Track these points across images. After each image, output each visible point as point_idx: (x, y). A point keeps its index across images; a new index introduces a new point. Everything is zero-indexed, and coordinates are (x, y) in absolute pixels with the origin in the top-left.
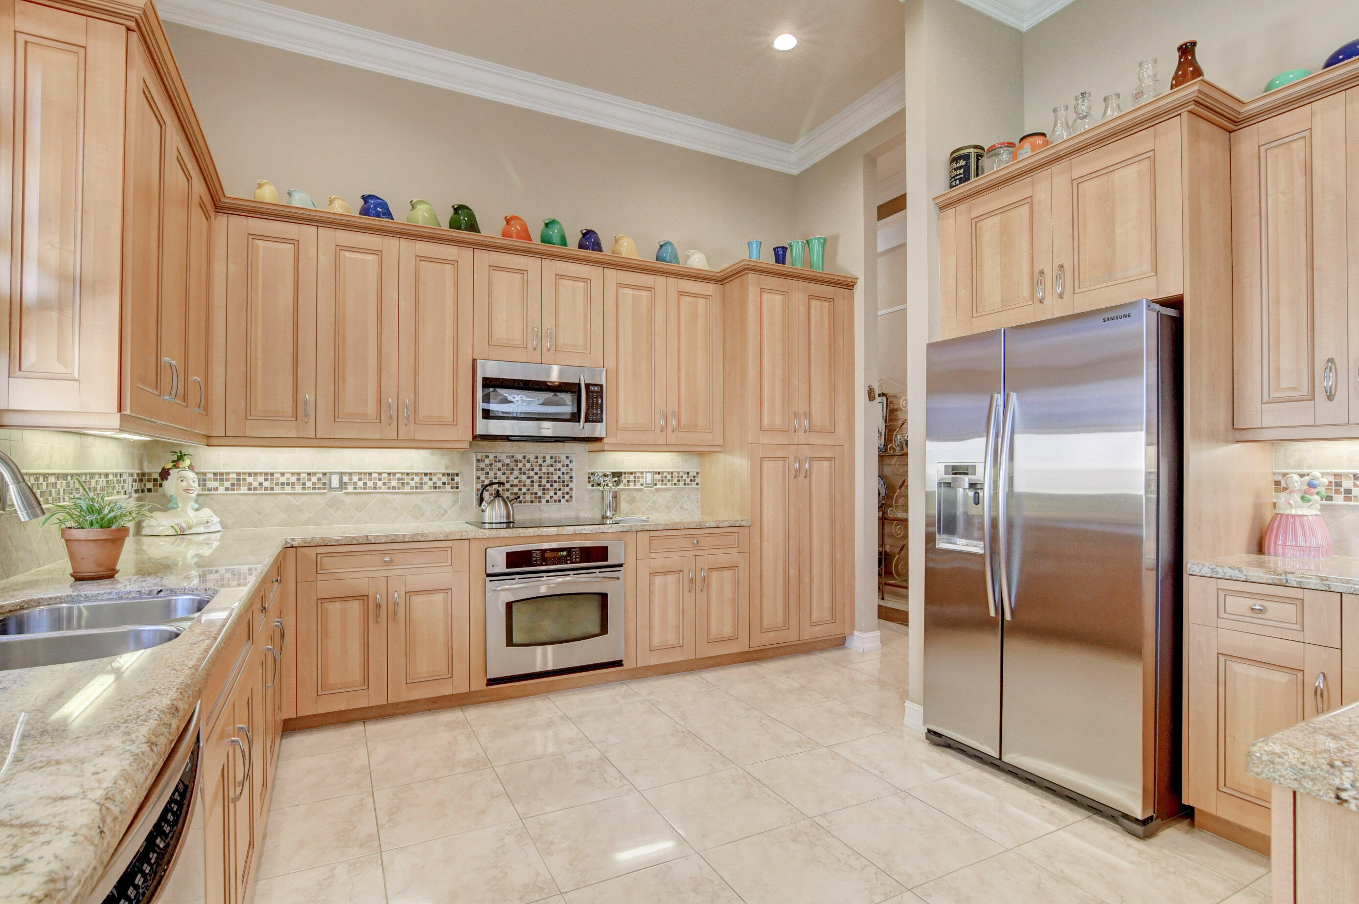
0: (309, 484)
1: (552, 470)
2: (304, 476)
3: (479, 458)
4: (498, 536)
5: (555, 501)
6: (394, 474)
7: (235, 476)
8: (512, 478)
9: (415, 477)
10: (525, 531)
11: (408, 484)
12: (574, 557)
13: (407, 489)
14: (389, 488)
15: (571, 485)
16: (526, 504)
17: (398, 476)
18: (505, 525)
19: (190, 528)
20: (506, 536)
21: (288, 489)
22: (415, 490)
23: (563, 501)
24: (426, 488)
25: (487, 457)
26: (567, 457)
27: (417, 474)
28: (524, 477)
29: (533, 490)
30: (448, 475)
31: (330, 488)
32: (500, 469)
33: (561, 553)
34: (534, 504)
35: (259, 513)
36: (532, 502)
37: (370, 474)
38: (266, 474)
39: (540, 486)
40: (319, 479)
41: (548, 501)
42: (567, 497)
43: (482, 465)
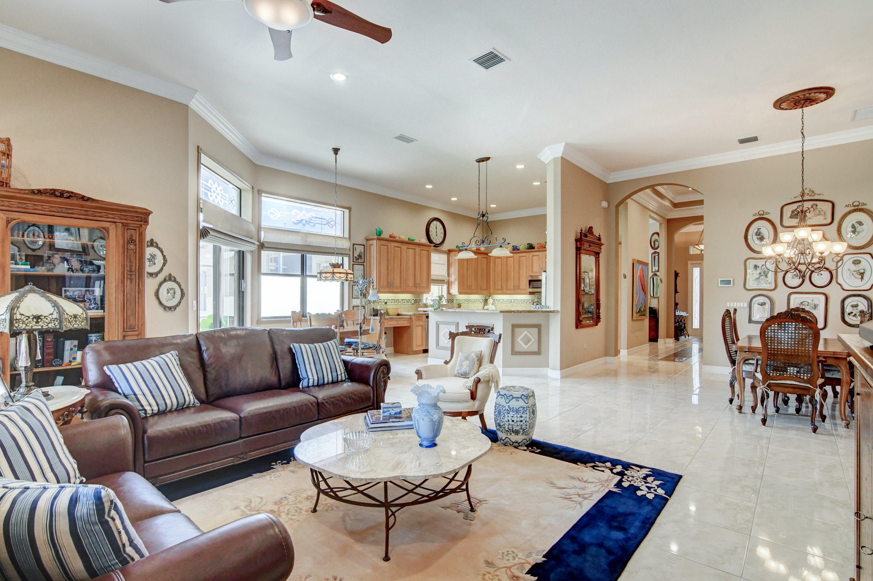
2: (508, 300)
6: (522, 299)
9: (526, 301)
13: (524, 303)
30: (532, 301)
31: (512, 302)
37: (518, 300)
38: (503, 299)
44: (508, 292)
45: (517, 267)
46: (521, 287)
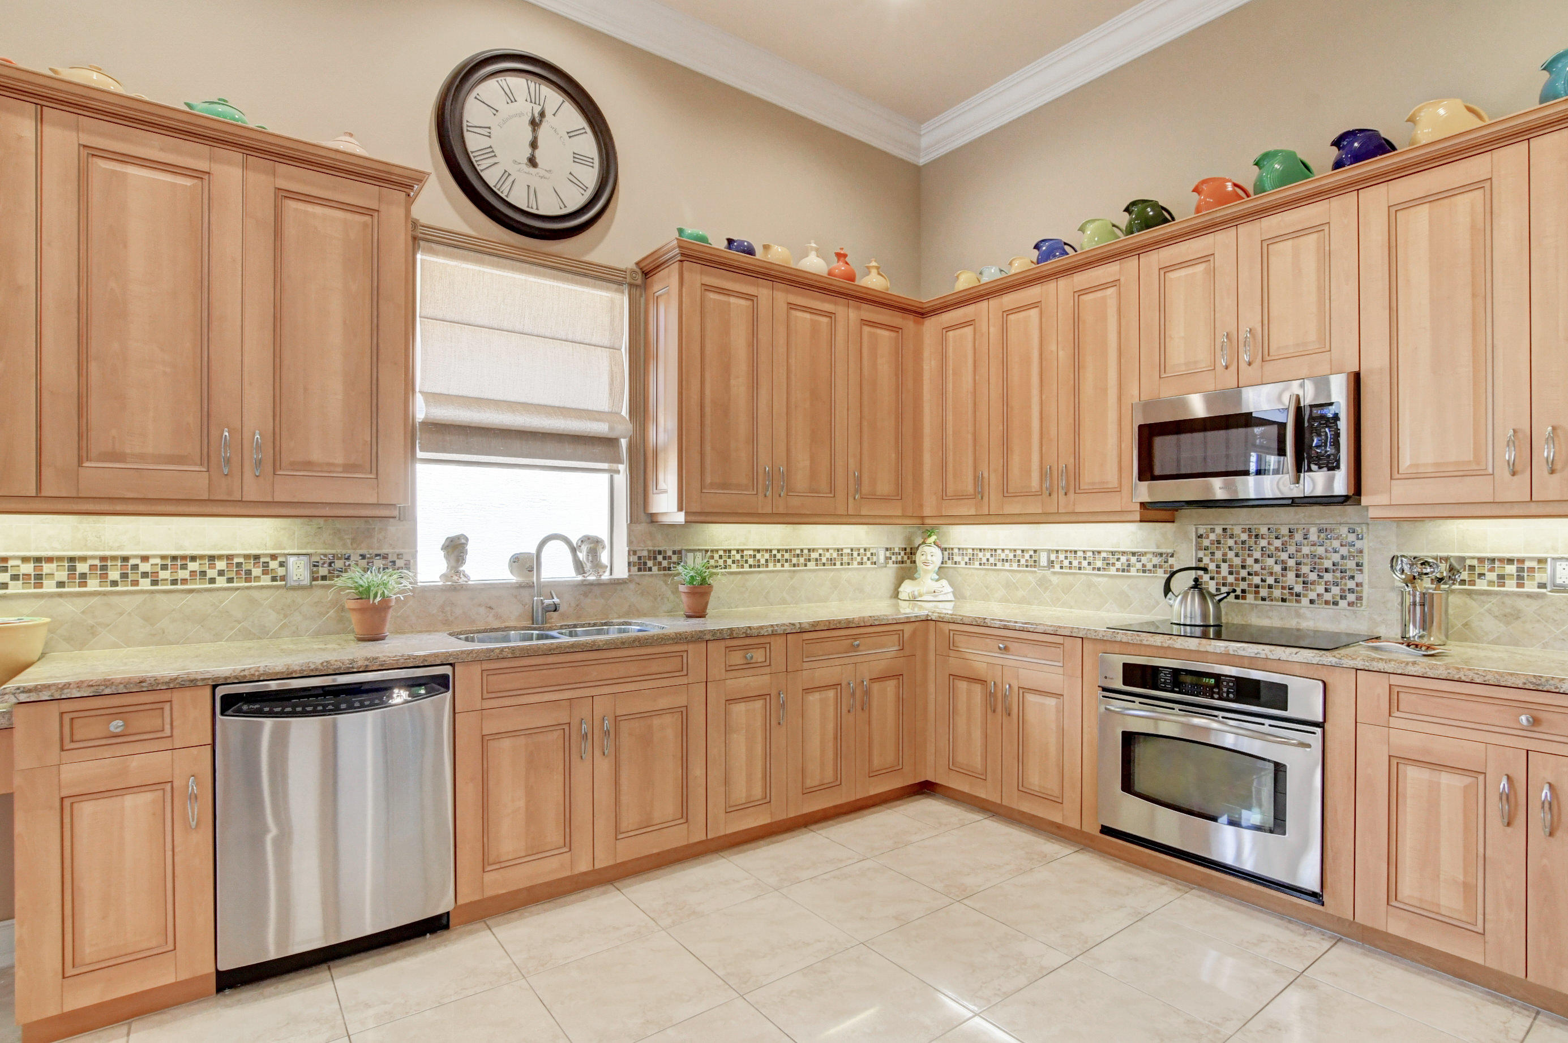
0: (1023, 562)
1: (1320, 551)
2: (1019, 552)
3: (1201, 531)
4: (1113, 639)
5: (1327, 603)
6: (1099, 552)
7: (970, 551)
8: (1250, 561)
9: (1121, 557)
10: (1151, 639)
11: (1113, 564)
12: (1225, 689)
13: (1112, 571)
14: (1094, 569)
15: (1359, 578)
16: (1274, 603)
17: (1104, 555)
18: (1198, 631)
19: (921, 595)
20: (1124, 640)
21: (1007, 566)
22: (1120, 573)
23: (1343, 604)
24: (1133, 572)
25: (1213, 530)
26: (1352, 531)
27: (1124, 553)
28: (1270, 562)
29: (1285, 582)
30: (1161, 555)
31: (1040, 566)
32: (1230, 549)
33: (1206, 680)
34: (1287, 604)
35: (987, 588)
36: (1283, 600)
37: (1075, 552)
38: (991, 550)
39: (1297, 576)
40: (1031, 557)
41: (1312, 602)
42: (1351, 597)
43: (1206, 543)
44: (1013, 508)
45: (1064, 355)
46: (1090, 476)
